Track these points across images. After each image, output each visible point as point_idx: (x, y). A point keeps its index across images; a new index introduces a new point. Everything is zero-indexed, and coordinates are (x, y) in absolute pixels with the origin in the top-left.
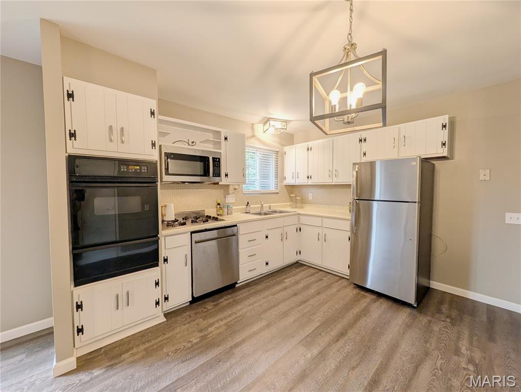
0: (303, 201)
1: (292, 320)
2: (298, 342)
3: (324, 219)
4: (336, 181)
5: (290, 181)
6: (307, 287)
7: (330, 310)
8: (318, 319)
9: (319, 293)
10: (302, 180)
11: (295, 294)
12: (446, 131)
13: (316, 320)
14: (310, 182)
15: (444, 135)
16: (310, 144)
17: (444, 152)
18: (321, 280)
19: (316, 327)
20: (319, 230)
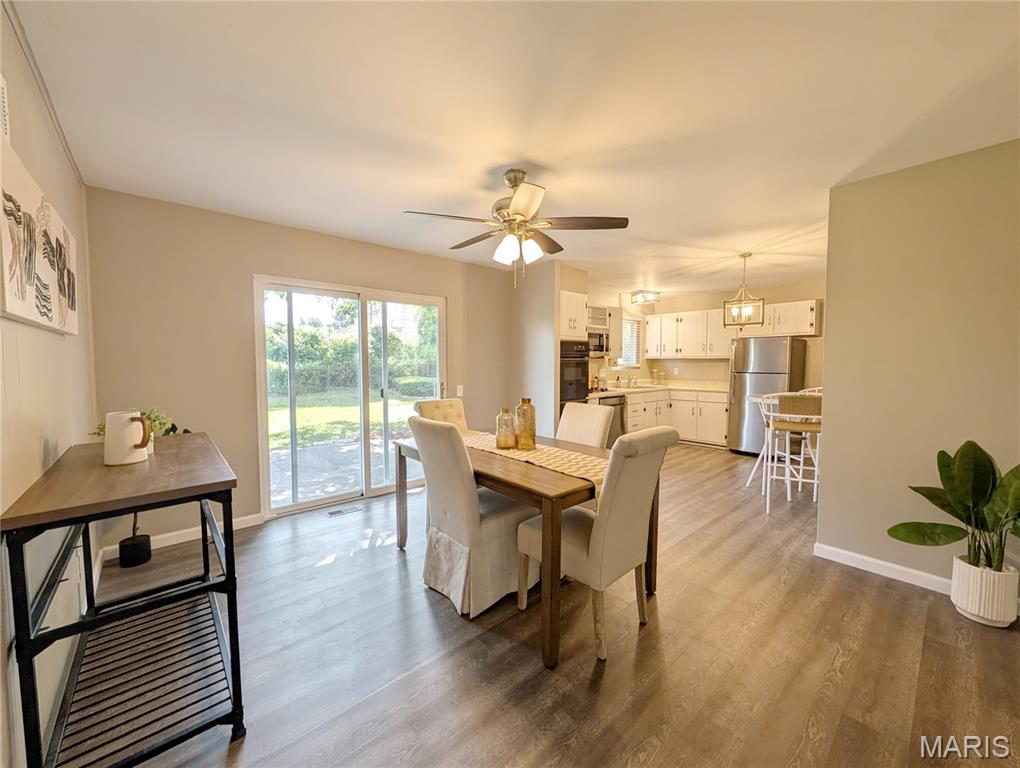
0: (667, 377)
4: (710, 355)
5: (653, 354)
10: (669, 353)
12: (814, 313)
14: (679, 356)
15: (812, 317)
16: (680, 315)
17: (811, 331)
20: (694, 405)
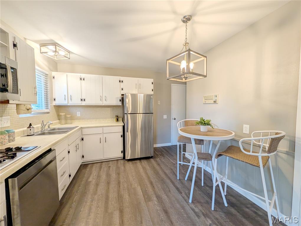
0: (73, 118)
1: (127, 196)
2: (145, 202)
3: (104, 128)
5: (60, 101)
6: (108, 175)
7: (134, 178)
8: (136, 185)
9: (119, 174)
10: (75, 102)
11: (108, 183)
12: (153, 85)
13: (136, 186)
14: (83, 103)
16: (84, 76)
18: (109, 167)
19: (140, 189)
20: (101, 136)
